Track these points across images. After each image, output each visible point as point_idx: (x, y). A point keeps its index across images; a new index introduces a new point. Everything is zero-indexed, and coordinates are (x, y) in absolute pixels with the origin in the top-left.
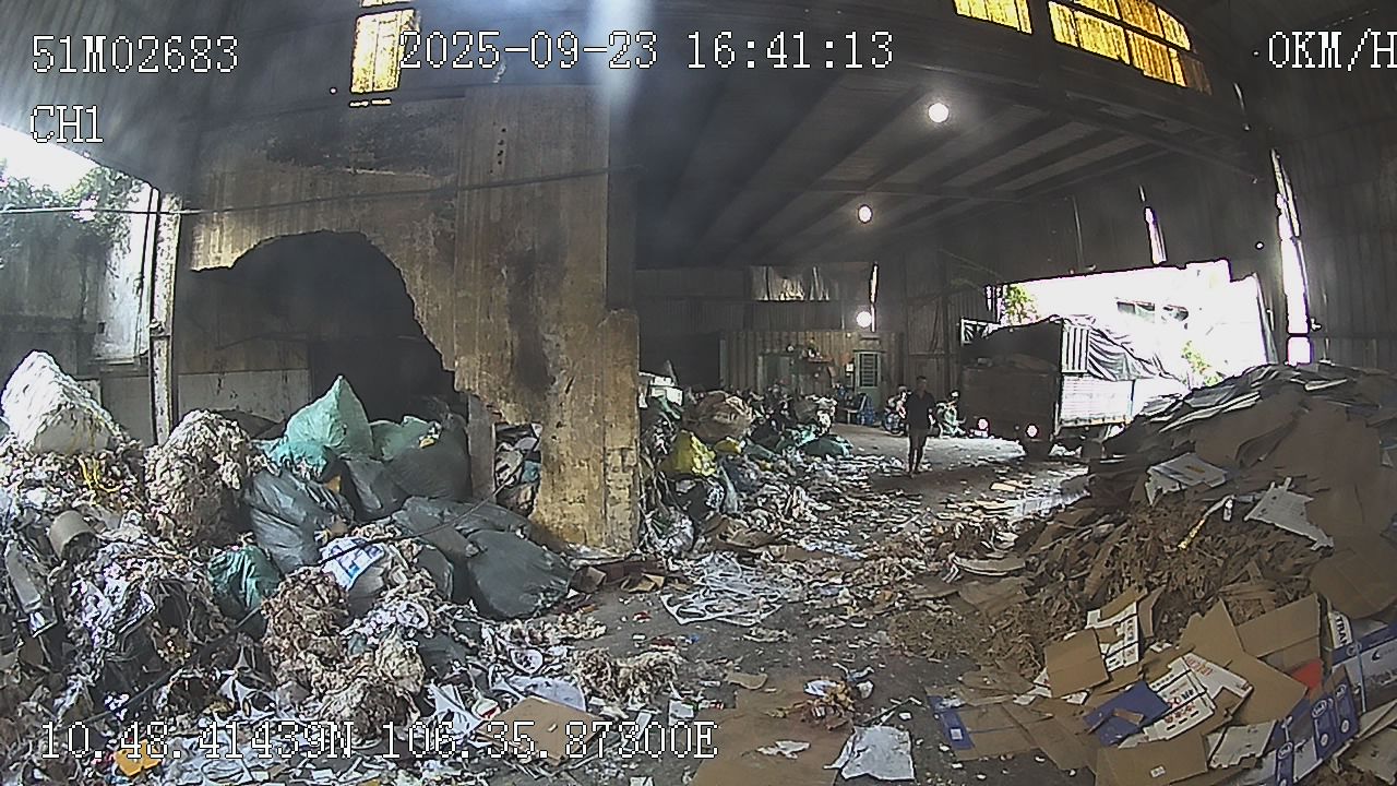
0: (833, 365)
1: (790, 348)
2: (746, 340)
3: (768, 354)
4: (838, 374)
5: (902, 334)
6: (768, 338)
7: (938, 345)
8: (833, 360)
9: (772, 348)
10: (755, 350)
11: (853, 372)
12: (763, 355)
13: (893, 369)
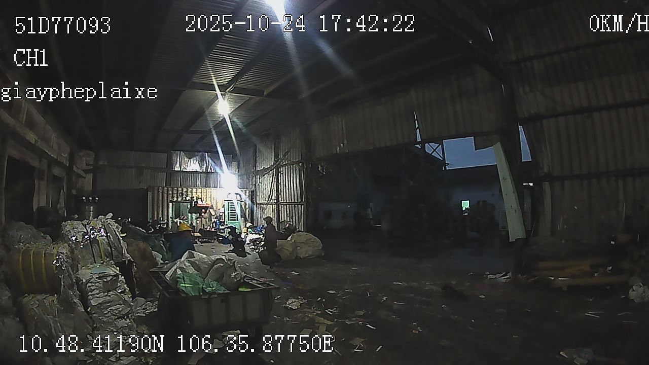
0: (213, 209)
1: (188, 198)
2: (163, 193)
3: (175, 202)
4: (216, 214)
5: (253, 191)
6: (175, 192)
7: (273, 198)
8: (212, 205)
9: (177, 198)
10: (168, 199)
11: (224, 213)
12: (171, 201)
13: (247, 210)
